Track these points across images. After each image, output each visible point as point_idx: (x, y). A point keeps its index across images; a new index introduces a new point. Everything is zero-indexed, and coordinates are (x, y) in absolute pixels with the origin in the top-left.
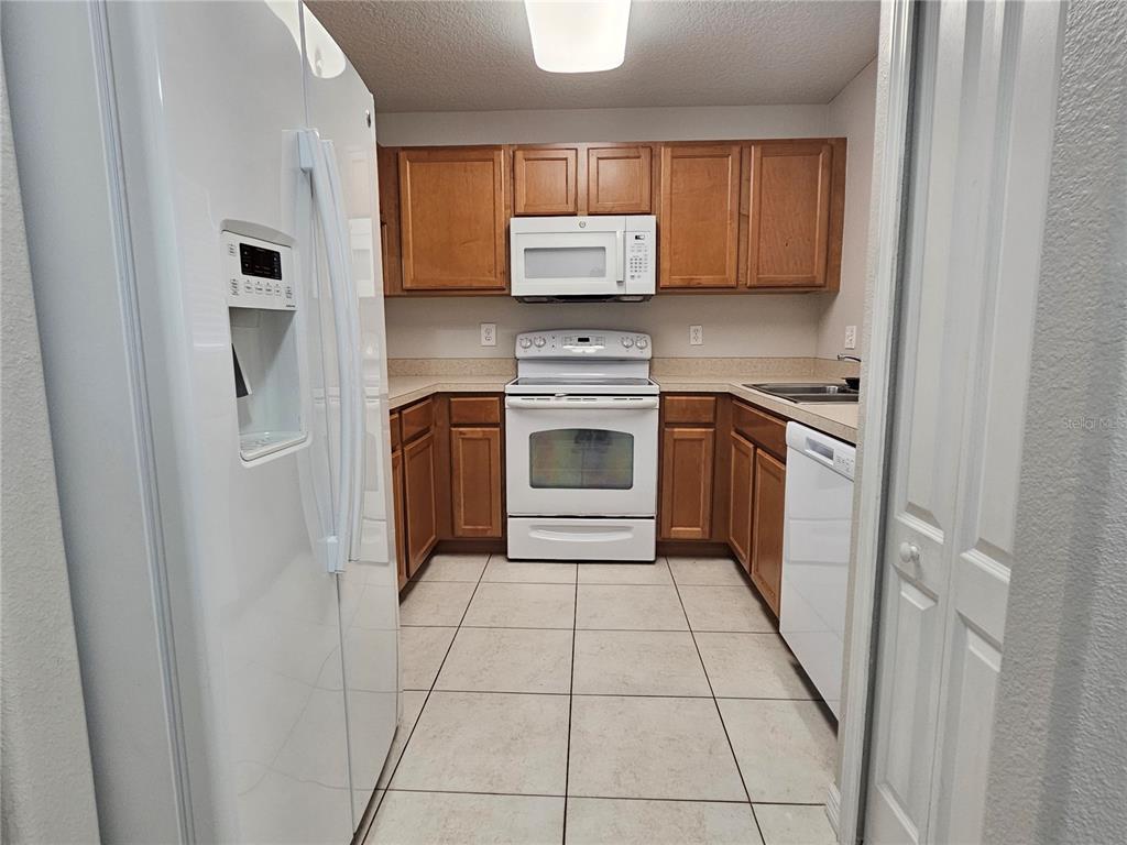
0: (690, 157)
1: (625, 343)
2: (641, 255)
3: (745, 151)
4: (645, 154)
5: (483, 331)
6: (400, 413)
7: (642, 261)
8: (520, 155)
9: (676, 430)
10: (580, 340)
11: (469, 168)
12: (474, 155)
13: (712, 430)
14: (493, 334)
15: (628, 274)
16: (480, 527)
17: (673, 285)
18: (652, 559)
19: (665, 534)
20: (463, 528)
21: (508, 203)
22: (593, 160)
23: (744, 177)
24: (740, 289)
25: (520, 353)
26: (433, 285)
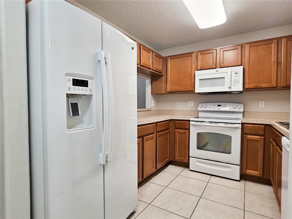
0: (256, 46)
1: (234, 107)
2: (237, 79)
3: (280, 40)
4: (240, 47)
5: (189, 103)
6: (156, 124)
7: (238, 81)
8: (199, 53)
9: (248, 136)
10: (218, 106)
11: (185, 59)
12: (187, 55)
13: (263, 137)
14: (192, 104)
15: (233, 85)
16: (182, 159)
17: (250, 87)
18: (239, 179)
19: (244, 172)
20: (177, 158)
21: (195, 67)
22: (222, 52)
23: (279, 49)
24: (278, 88)
25: (199, 109)
26: (174, 90)
